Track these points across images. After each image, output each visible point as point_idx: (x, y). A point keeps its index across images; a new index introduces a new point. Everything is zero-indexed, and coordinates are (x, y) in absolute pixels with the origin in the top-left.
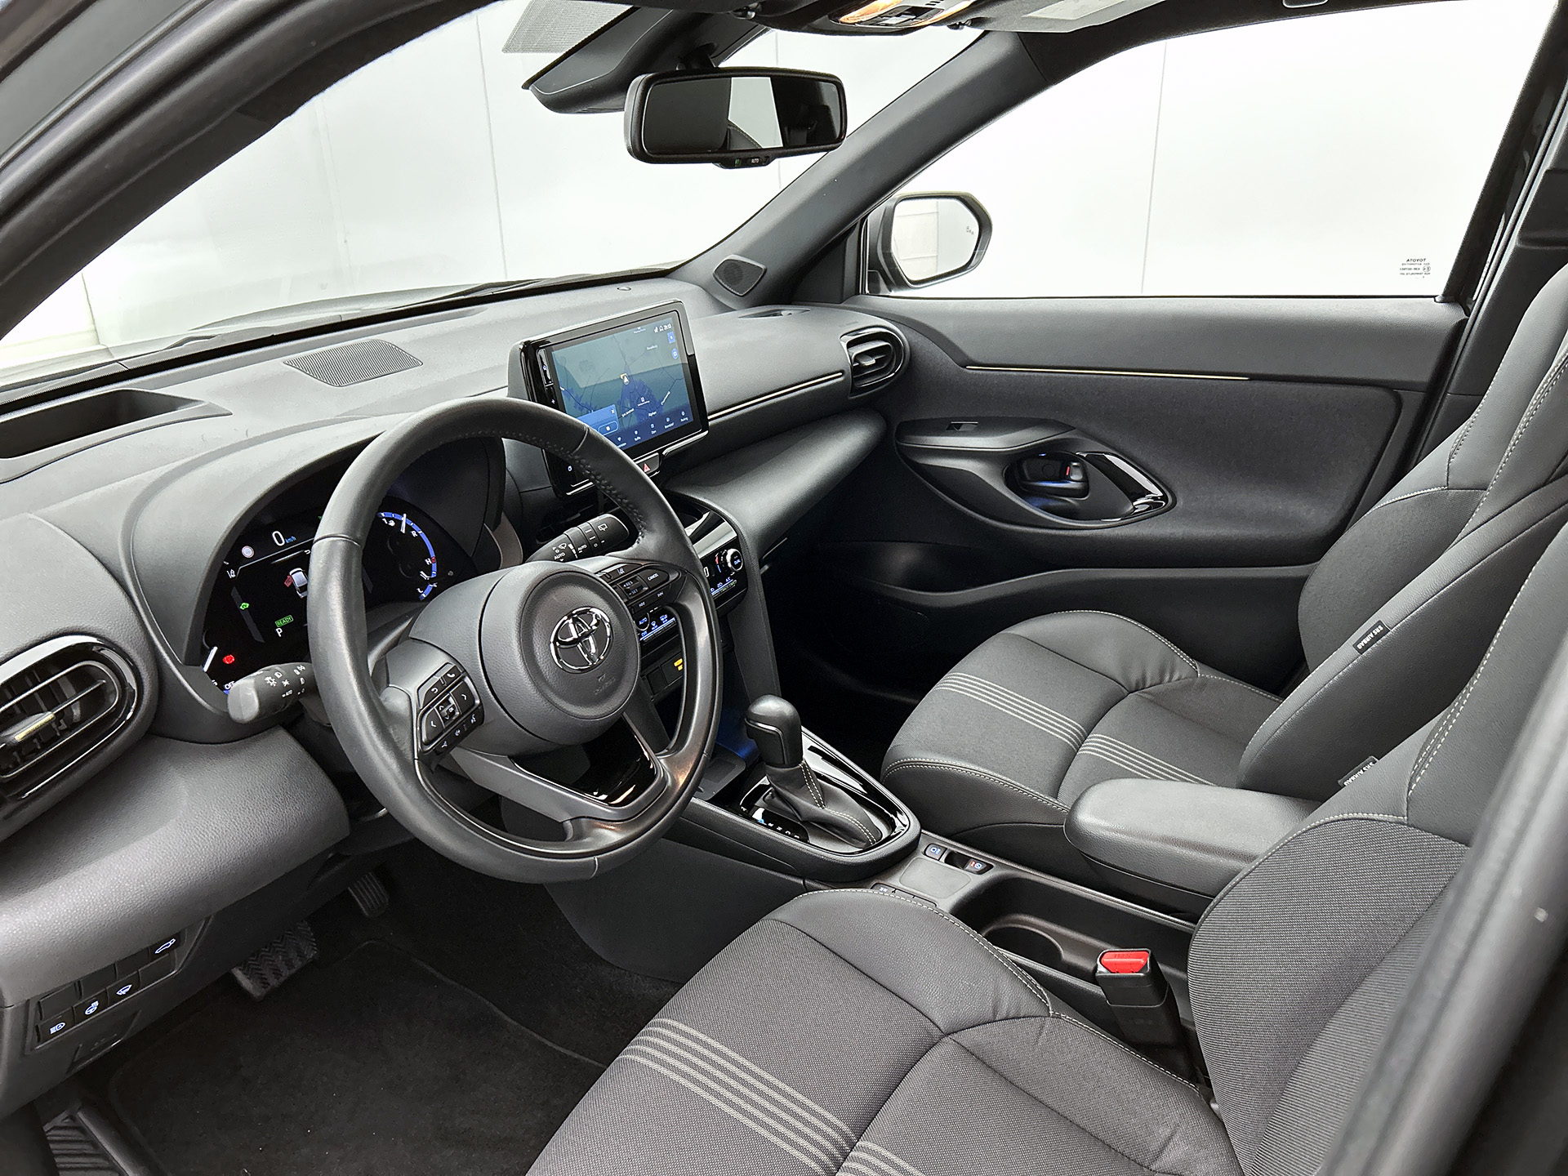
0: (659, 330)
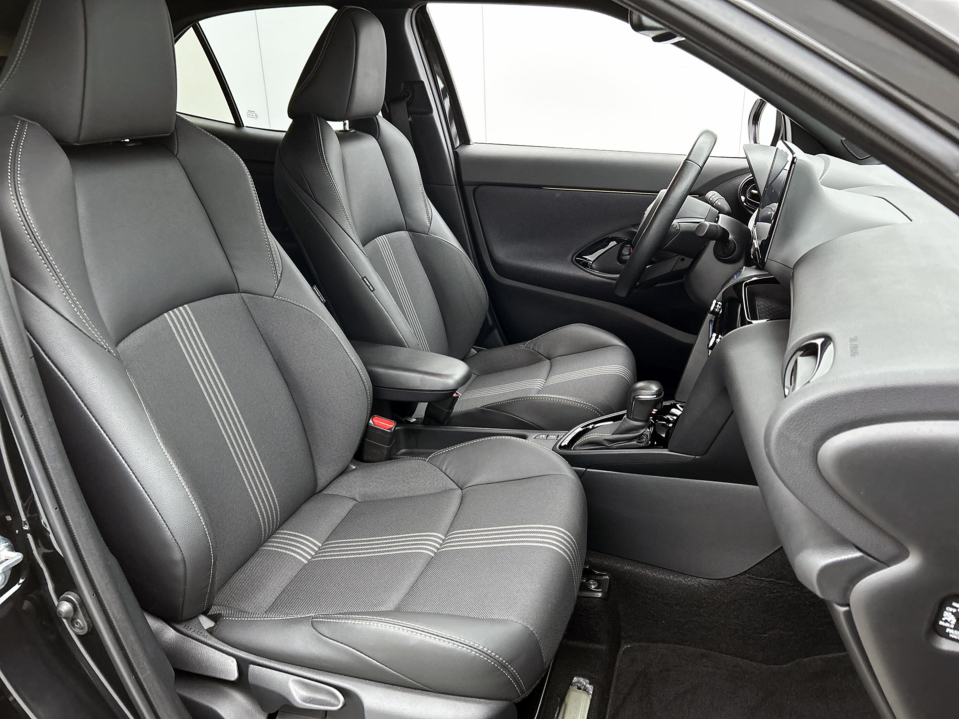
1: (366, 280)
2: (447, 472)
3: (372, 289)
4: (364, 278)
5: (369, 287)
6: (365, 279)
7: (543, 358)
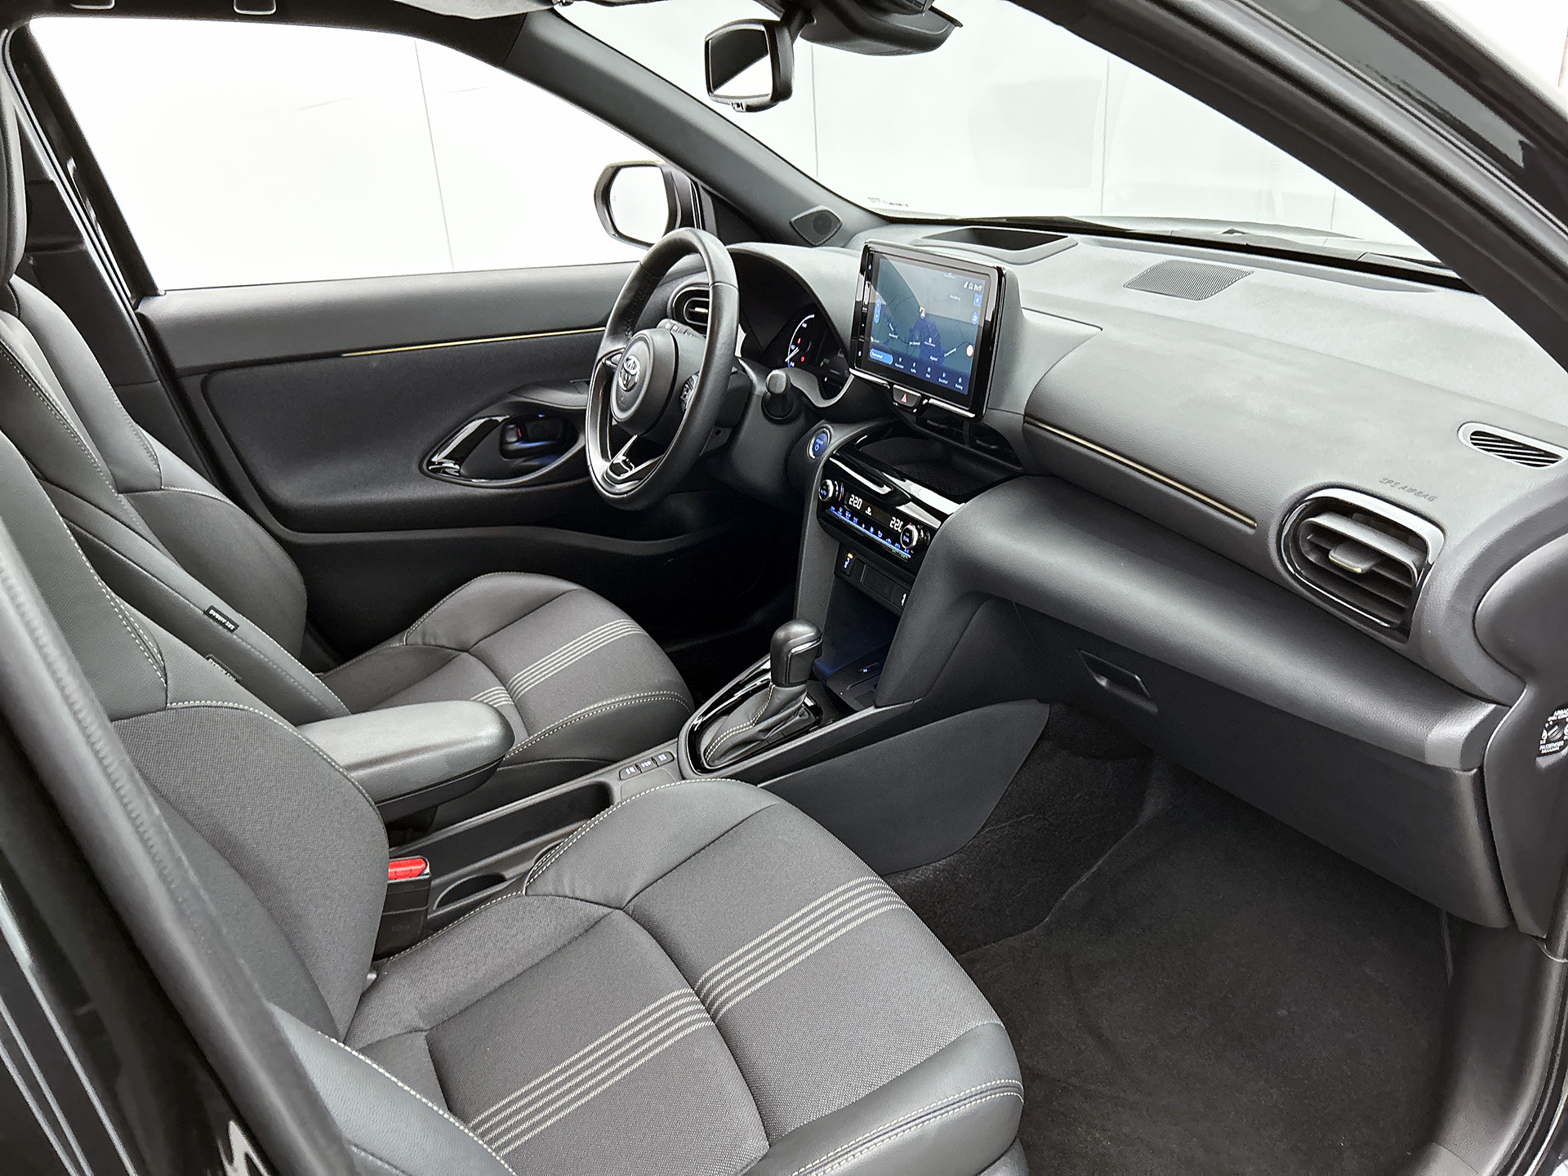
0: (968, 286)
1: (215, 614)
2: (578, 894)
3: (233, 627)
4: (209, 610)
5: (223, 625)
6: (212, 612)
7: (451, 654)
